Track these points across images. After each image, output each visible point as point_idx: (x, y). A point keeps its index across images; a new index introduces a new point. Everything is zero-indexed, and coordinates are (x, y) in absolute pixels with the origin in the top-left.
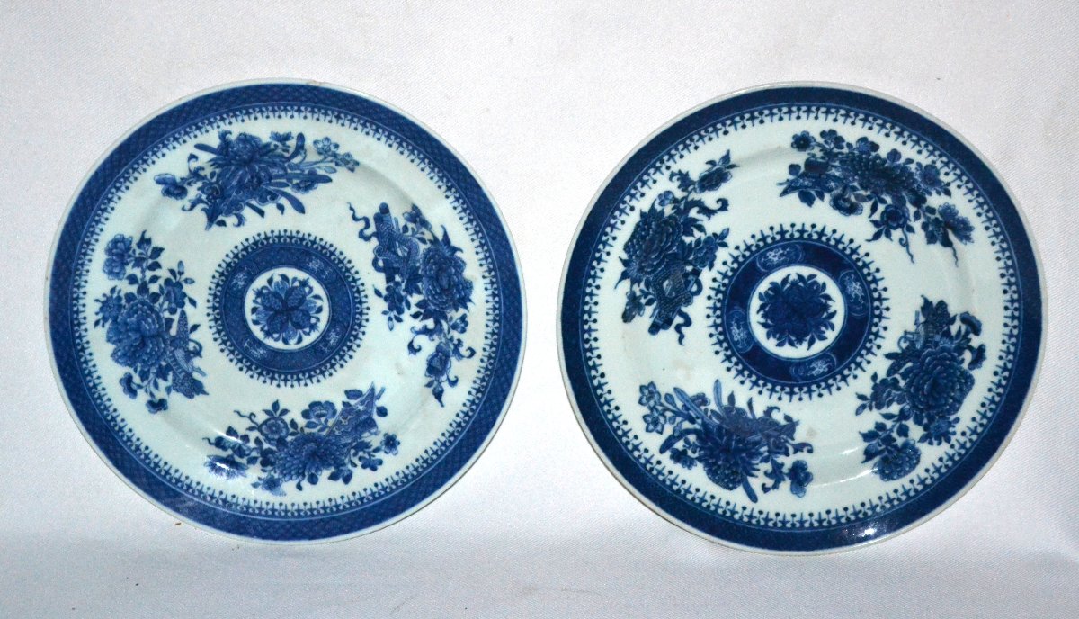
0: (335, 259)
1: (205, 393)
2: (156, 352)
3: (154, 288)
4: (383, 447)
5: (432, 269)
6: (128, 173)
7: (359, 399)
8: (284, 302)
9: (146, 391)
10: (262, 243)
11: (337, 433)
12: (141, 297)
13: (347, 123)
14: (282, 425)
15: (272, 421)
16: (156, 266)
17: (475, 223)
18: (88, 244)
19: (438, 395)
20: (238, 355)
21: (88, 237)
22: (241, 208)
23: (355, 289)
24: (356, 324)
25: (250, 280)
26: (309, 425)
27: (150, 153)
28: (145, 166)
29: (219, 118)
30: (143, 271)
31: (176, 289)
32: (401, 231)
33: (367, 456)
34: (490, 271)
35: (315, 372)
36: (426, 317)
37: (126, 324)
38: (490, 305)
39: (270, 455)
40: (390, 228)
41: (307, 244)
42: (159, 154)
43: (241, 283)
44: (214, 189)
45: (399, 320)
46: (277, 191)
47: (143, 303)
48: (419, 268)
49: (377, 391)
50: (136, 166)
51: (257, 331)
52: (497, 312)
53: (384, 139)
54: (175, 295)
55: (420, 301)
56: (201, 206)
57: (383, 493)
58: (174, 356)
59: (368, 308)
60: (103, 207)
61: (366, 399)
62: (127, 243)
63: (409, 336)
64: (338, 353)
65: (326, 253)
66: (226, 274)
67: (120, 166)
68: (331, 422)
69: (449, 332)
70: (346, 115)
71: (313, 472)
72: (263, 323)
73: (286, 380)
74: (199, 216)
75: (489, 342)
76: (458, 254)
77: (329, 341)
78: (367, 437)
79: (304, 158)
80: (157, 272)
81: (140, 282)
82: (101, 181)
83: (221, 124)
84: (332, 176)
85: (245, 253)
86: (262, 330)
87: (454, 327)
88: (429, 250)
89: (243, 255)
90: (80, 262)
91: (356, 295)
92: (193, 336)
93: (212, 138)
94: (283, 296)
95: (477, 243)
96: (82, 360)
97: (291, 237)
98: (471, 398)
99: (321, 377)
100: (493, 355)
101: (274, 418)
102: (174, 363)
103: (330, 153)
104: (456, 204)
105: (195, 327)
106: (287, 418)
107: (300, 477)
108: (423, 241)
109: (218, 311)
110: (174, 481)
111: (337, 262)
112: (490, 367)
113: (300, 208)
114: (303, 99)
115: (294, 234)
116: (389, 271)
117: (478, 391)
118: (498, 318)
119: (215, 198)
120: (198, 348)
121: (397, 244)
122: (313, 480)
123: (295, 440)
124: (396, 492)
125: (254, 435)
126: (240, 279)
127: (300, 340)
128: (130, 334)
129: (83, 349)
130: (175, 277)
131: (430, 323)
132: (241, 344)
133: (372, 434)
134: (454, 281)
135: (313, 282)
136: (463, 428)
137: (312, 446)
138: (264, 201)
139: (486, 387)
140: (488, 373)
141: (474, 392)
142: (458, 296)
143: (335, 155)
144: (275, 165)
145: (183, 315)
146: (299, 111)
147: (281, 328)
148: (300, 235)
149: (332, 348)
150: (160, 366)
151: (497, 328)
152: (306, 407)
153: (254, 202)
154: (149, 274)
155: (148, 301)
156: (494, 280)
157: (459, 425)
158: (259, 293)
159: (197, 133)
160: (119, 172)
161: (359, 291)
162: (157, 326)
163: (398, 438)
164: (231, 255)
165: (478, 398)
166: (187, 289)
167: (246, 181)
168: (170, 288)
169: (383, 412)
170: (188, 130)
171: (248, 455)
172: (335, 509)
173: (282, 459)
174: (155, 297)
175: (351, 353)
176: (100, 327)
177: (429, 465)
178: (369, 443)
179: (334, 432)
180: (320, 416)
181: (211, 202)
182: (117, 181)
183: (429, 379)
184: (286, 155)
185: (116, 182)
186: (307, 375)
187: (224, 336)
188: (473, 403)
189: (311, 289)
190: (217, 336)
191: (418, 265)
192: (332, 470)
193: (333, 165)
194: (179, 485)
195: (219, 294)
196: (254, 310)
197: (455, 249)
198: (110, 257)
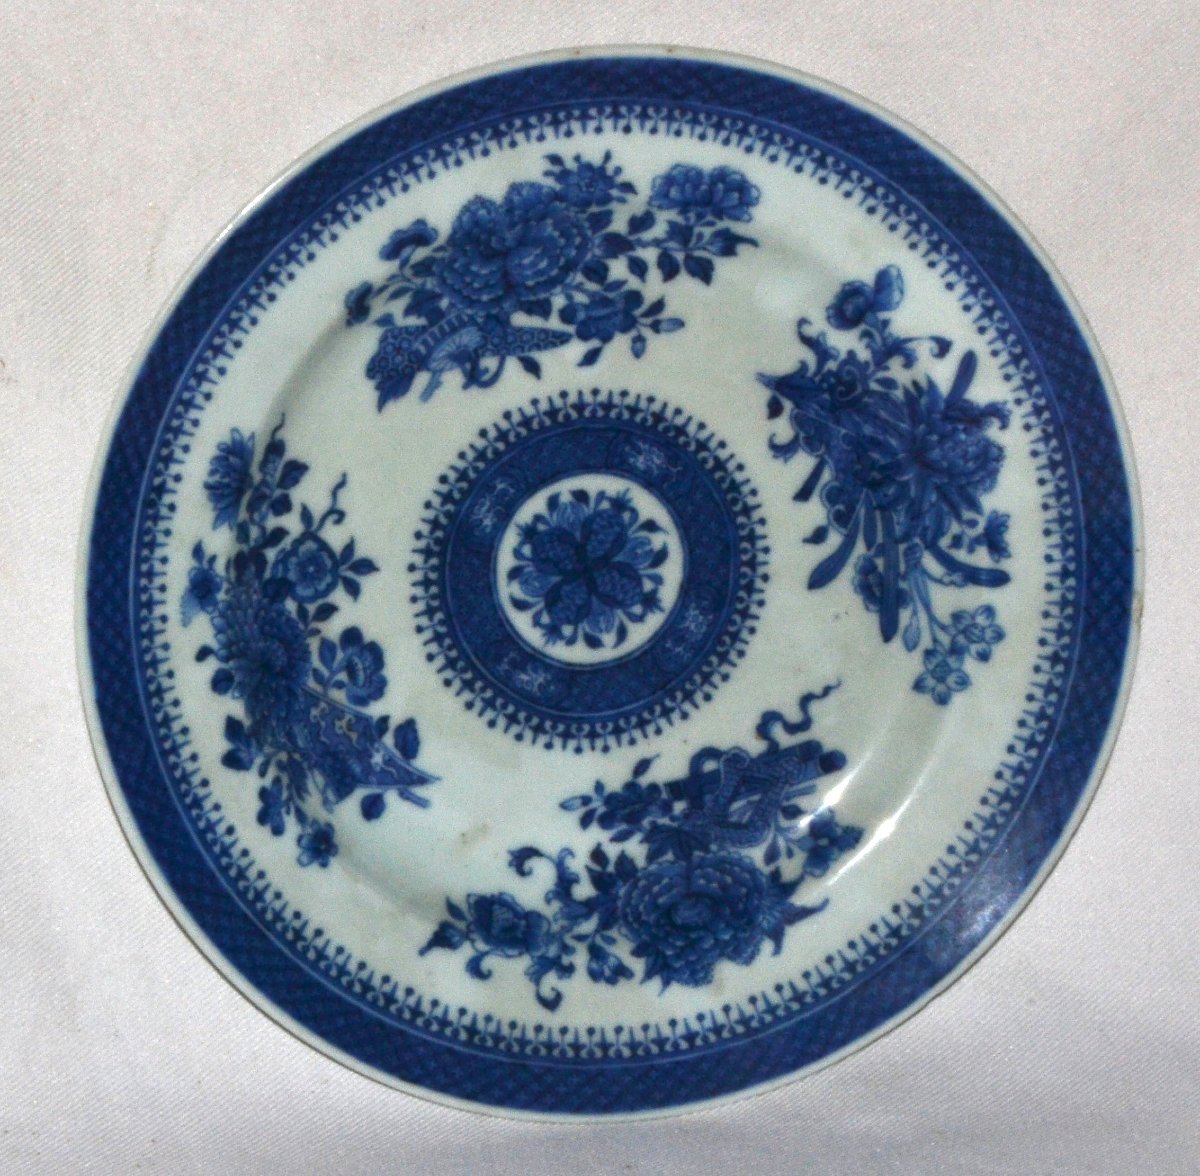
0: (710, 664)
1: (381, 404)
2: (469, 285)
3: (618, 269)
4: (309, 830)
5: (709, 881)
6: (908, 212)
7: (397, 754)
8: (605, 560)
9: (392, 278)
10: (735, 501)
11: (314, 712)
12: (597, 241)
13: (1042, 678)
14: (322, 586)
15: (329, 563)
16: (669, 270)
17: (847, 976)
18: (743, 133)
19: (442, 939)
20: (476, 469)
21: (759, 131)
22: (811, 445)
23: (646, 715)
24: (568, 727)
25: (649, 483)
26: (327, 648)
27: (955, 258)
28: (923, 246)
29: (1042, 402)
30: (657, 243)
31: (618, 320)
32: (785, 804)
33: (285, 795)
34: (744, 1021)
35: (450, 648)
36: (598, 879)
37: (542, 218)
38: (666, 1031)
39: (253, 568)
40: (789, 779)
41: (741, 600)
42: (952, 277)
43: (640, 462)
44: (851, 386)
45: (585, 822)
46: (856, 525)
47: (582, 248)
48: (706, 850)
49: (420, 791)
50: (924, 227)
51: (535, 505)
52: (655, 1049)
53: (1014, 760)
54: (607, 317)
55: (631, 862)
56: (810, 358)
57: (217, 849)
58: (463, 325)
59: (606, 749)
60: (830, 160)
61: (398, 768)
62: (737, 212)
63: (551, 844)
64: (498, 693)
65: (723, 643)
66: (661, 427)
67: (927, 196)
68: (339, 696)
69: (580, 938)
70: (1064, 675)
71: (237, 678)
72: (554, 519)
73: (426, 583)
74: (789, 357)
75: (584, 1039)
76: (767, 946)
77: (524, 670)
78: (315, 781)
79: (940, 581)
80: (654, 274)
81: (632, 238)
82: (893, 156)
83: (1027, 407)
84: (897, 643)
85: (711, 464)
86: (538, 518)
87: (596, 953)
88: (753, 871)
89: (705, 461)
90: (702, 117)
91: (634, 720)
92: (513, 365)
93: (987, 388)
94: (619, 558)
95: (802, 985)
96: (475, 136)
97: (753, 564)
98: (453, 1016)
99: (440, 661)
100: (556, 1052)
101: (337, 564)
102: (446, 328)
103: (961, 639)
104: (883, 930)
105: (533, 368)
106: (339, 596)
107: (223, 652)
108: (772, 856)
109: (574, 415)
110: (200, 368)
111: (706, 669)
112: (528, 1050)
113: (820, 578)
114: (1096, 584)
115: (761, 570)
116: (694, 785)
117: (472, 1030)
118: (640, 1052)
119: (831, 390)
120: (486, 377)
121: (756, 798)
122: (220, 684)
123: (289, 620)
124: (222, 881)
125: (292, 523)
126: (649, 459)
127: (520, 605)
128: (518, 228)
129: (498, 135)
130: (647, 314)
131: (584, 890)
132: (503, 473)
133: (323, 792)
134: (700, 939)
135: (654, 621)
136: (385, 1010)
137: (280, 660)
138: (831, 497)
139: (483, 1048)
140: (516, 1048)
141: (467, 1020)
142: (669, 953)
143: (957, 651)
144: (915, 515)
145: (561, 339)
146: (1064, 574)
147: (546, 560)
148: (759, 584)
149: (508, 678)
150: (439, 297)
151: (619, 1054)
152: (370, 634)
153: (827, 475)
154: (650, 255)
155: (589, 257)
156: (726, 1034)
157: (390, 998)
158: (621, 504)
159: (1004, 357)
160: (911, 192)
161: (642, 724)
162: (530, 283)
163: (334, 862)
164: (703, 435)
165: (456, 1032)
166: (621, 343)
167: (875, 456)
168: (620, 305)
169: (372, 809)
170: (1011, 338)
171: (252, 520)
172: (167, 745)
173: (249, 598)
174: (597, 272)
175: (502, 722)
176: (548, 166)
177: (291, 945)
178: (306, 791)
179: (316, 705)
180: (350, 669)
181: (822, 380)
182: (889, 189)
183: (464, 907)
184: (944, 542)
185: (888, 187)
186: (442, 629)
187: (518, 435)
188: (444, 1022)
189: (640, 619)
190: (516, 418)
191: (714, 847)
192: (247, 722)
193: (926, 642)
194: (193, 382)
195: (613, 414)
196: (581, 496)
197: (777, 936)
198: (706, 179)
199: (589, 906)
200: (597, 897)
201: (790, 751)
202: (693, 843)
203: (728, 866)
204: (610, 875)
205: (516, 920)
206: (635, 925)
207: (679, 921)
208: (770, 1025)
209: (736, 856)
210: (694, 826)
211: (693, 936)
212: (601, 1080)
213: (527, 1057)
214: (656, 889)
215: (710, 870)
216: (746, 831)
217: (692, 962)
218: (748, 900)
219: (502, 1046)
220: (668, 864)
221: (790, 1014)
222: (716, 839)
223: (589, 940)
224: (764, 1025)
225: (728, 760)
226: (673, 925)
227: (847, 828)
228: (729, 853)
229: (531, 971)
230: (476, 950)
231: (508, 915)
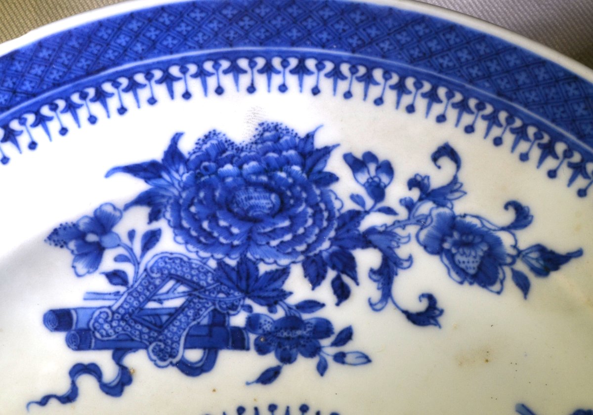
199: (366, 240)
200: (354, 247)
201: (101, 346)
202: (234, 276)
203: (202, 239)
204: (334, 268)
205: (454, 251)
206: (322, 206)
207: (273, 197)
208: (209, 58)
209: (190, 247)
210: (228, 294)
211: (264, 178)
212: (416, 53)
213: (492, 102)
214: (288, 237)
215: (222, 240)
216: (173, 271)
217: (274, 151)
218: (193, 199)
219: (518, 123)
220: (267, 260)
221: (183, 64)
222: (206, 273)
223: (380, 205)
224: (216, 59)
225: (172, 356)
226: (281, 195)
227: (62, 247)
228: (197, 252)
229: (457, 195)
230: (514, 235)
231: (459, 258)
